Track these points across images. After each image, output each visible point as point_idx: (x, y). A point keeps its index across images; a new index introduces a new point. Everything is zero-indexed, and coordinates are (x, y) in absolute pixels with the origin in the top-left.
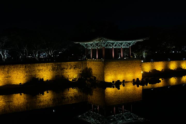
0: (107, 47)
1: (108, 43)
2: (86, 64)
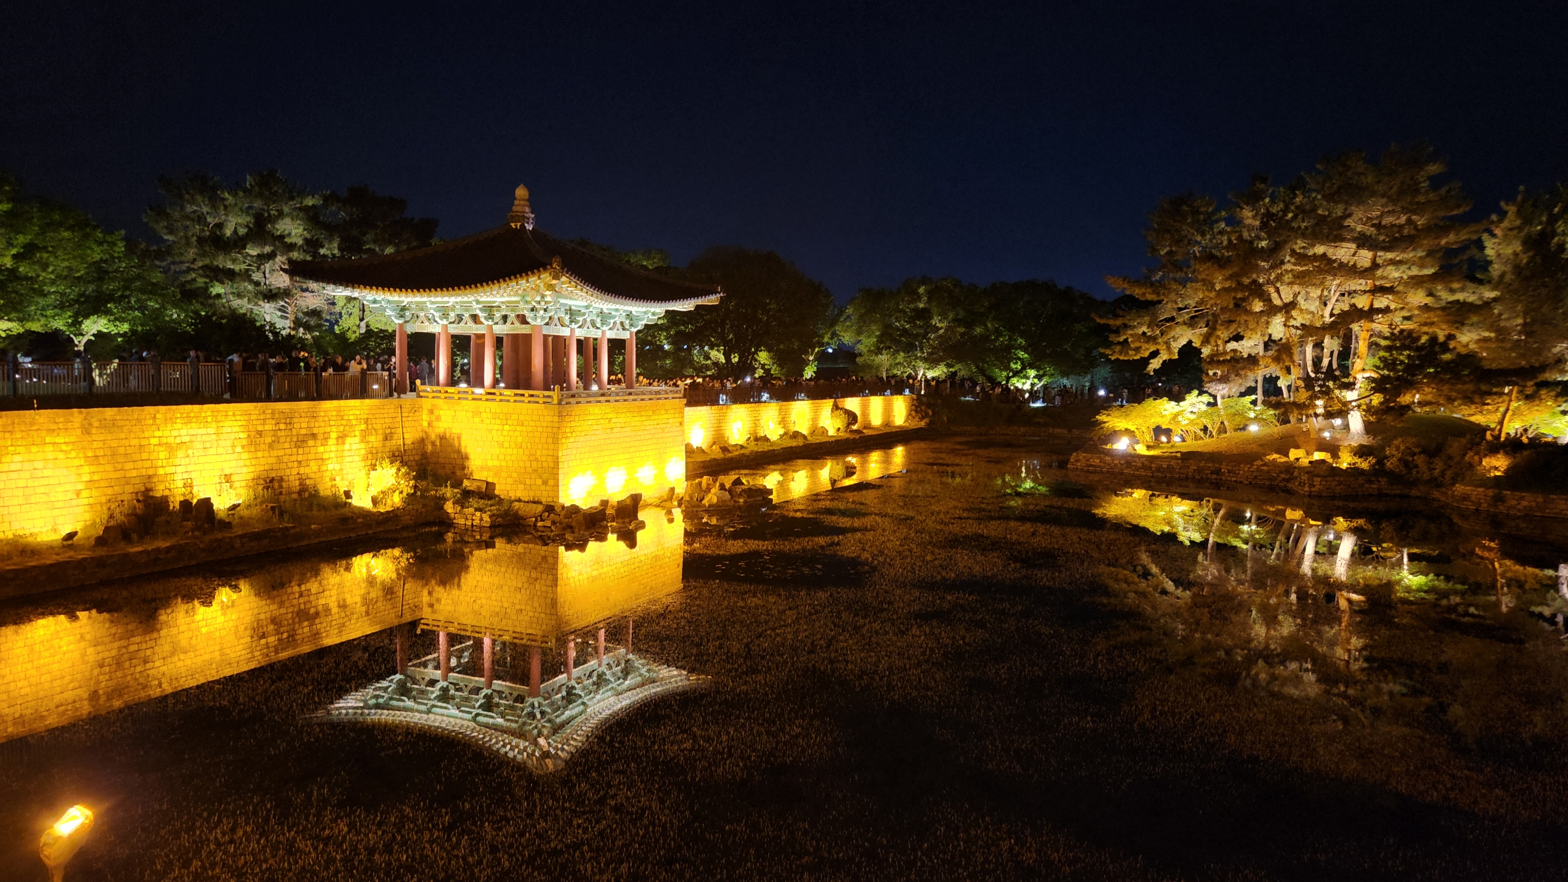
2: (417, 413)
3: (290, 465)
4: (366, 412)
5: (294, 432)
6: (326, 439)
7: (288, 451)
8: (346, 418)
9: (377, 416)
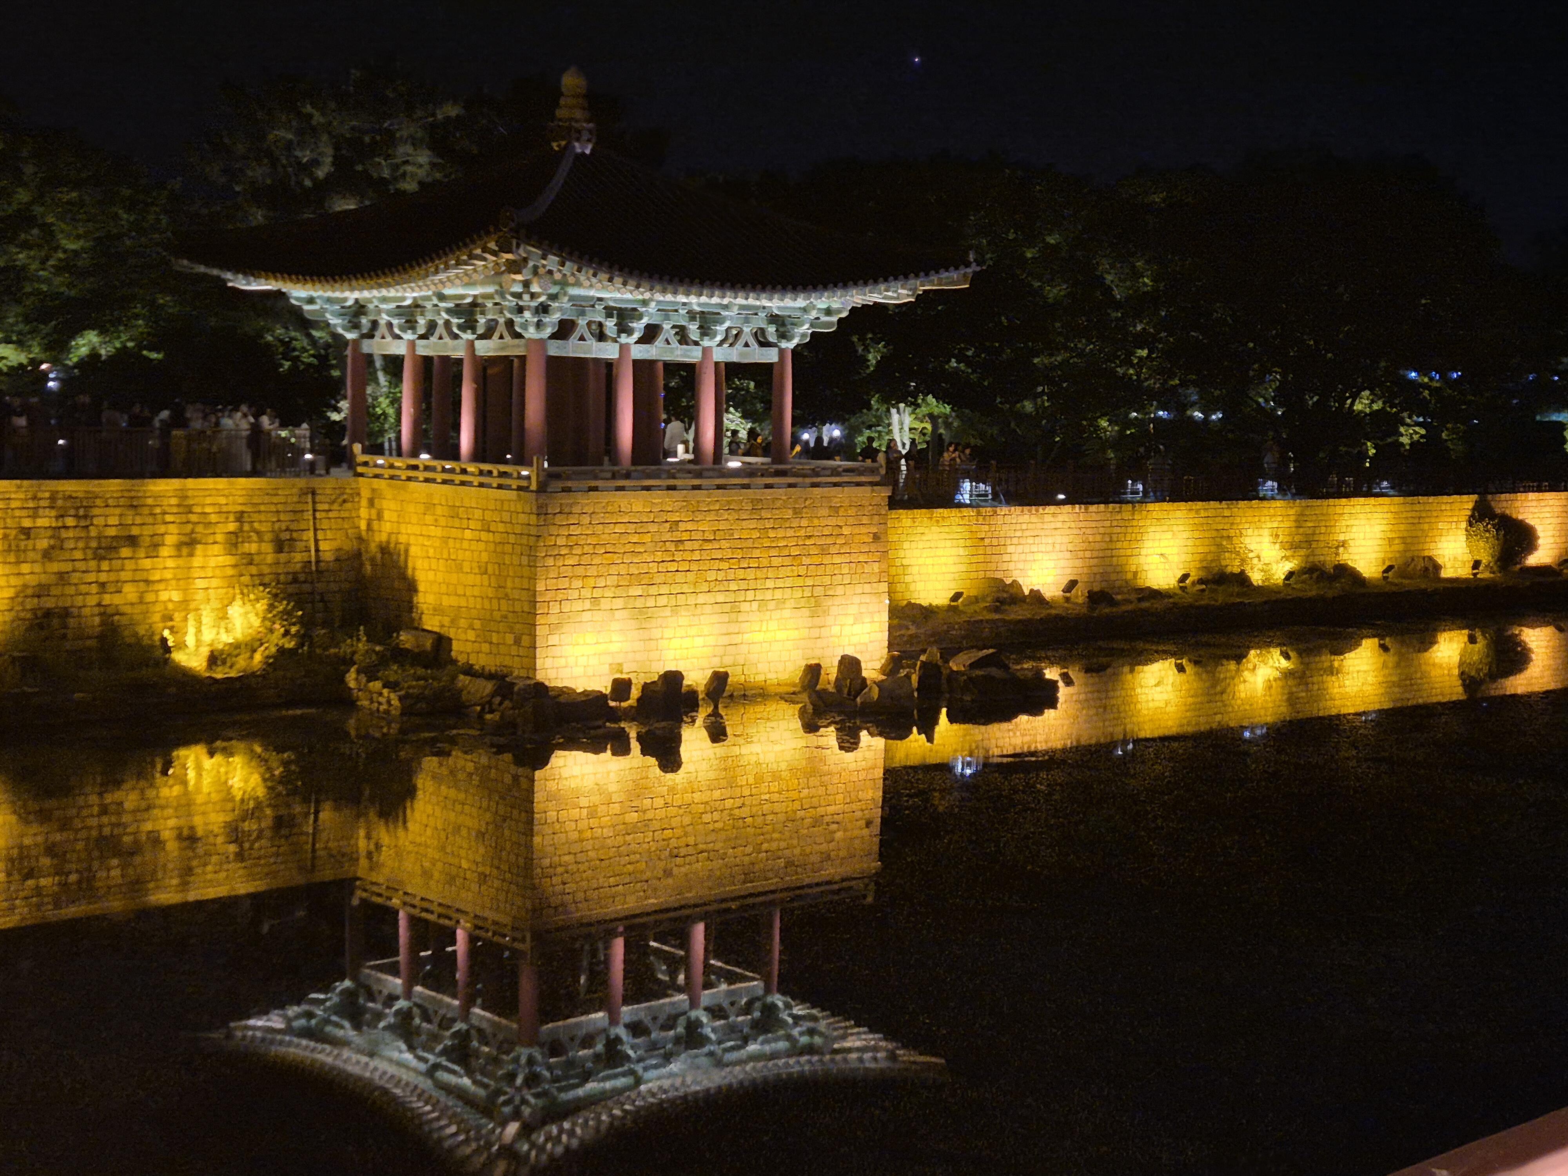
0: (571, 348)
1: (582, 305)
2: (348, 505)
3: (83, 588)
4: (241, 500)
5: (93, 532)
6: (156, 546)
7: (81, 566)
8: (198, 509)
9: (262, 508)
